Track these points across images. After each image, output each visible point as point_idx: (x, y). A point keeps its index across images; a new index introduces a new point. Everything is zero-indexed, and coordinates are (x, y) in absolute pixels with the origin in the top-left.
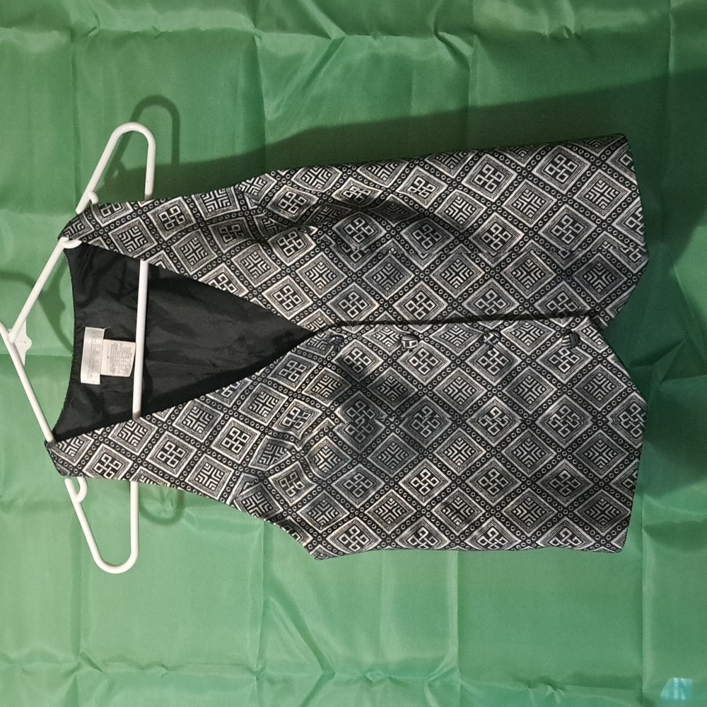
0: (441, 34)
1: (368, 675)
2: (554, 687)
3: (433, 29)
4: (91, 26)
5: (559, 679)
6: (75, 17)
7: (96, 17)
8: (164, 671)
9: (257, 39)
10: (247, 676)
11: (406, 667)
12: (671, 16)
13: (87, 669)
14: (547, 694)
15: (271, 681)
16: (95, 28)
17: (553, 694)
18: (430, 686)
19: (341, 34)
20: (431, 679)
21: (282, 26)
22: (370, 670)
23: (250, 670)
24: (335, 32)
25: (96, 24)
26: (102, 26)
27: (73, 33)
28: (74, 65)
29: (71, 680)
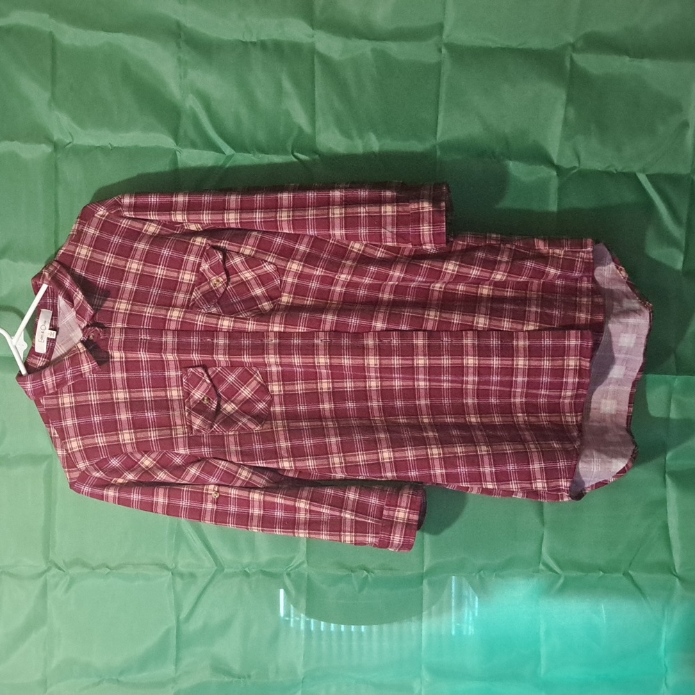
0: (296, 154)
1: (247, 569)
2: (368, 571)
3: (290, 151)
4: (68, 141)
5: (370, 567)
6: (56, 136)
7: (72, 136)
8: (109, 570)
9: (178, 153)
10: (166, 573)
11: (272, 563)
12: (437, 147)
13: (54, 571)
14: (364, 576)
15: (182, 575)
16: (70, 143)
17: (367, 576)
18: (289, 574)
19: (233, 152)
20: (289, 569)
21: (194, 145)
22: (248, 566)
23: (167, 569)
24: (228, 150)
25: (71, 140)
26: (75, 142)
27: (56, 146)
28: (56, 167)
29: (42, 579)
